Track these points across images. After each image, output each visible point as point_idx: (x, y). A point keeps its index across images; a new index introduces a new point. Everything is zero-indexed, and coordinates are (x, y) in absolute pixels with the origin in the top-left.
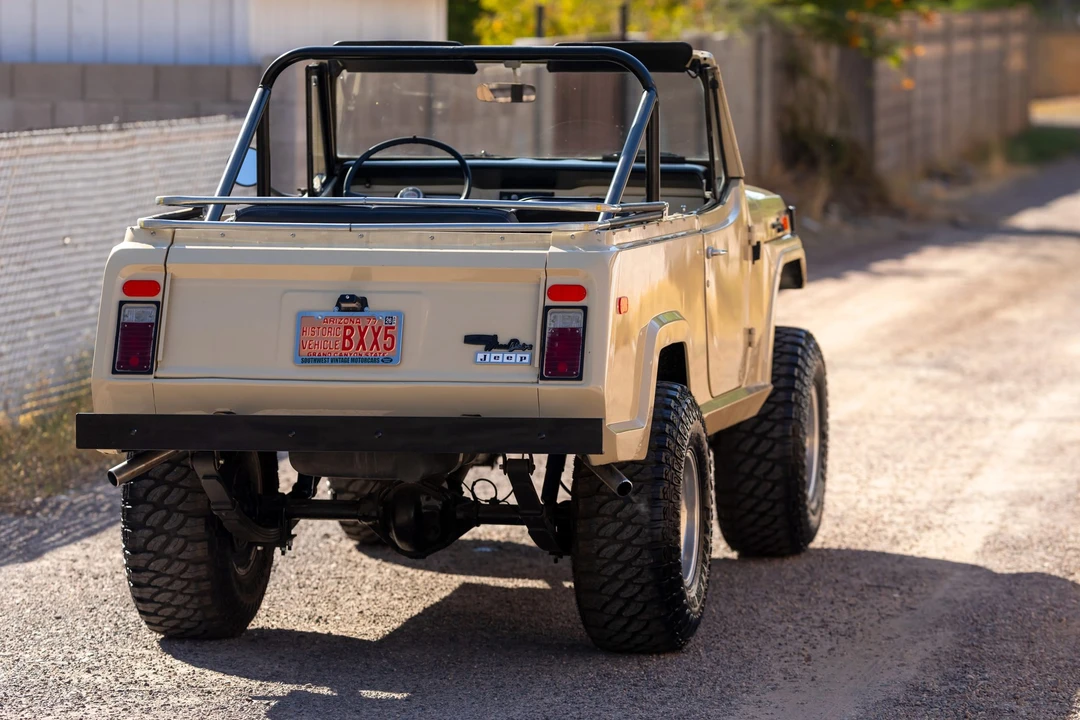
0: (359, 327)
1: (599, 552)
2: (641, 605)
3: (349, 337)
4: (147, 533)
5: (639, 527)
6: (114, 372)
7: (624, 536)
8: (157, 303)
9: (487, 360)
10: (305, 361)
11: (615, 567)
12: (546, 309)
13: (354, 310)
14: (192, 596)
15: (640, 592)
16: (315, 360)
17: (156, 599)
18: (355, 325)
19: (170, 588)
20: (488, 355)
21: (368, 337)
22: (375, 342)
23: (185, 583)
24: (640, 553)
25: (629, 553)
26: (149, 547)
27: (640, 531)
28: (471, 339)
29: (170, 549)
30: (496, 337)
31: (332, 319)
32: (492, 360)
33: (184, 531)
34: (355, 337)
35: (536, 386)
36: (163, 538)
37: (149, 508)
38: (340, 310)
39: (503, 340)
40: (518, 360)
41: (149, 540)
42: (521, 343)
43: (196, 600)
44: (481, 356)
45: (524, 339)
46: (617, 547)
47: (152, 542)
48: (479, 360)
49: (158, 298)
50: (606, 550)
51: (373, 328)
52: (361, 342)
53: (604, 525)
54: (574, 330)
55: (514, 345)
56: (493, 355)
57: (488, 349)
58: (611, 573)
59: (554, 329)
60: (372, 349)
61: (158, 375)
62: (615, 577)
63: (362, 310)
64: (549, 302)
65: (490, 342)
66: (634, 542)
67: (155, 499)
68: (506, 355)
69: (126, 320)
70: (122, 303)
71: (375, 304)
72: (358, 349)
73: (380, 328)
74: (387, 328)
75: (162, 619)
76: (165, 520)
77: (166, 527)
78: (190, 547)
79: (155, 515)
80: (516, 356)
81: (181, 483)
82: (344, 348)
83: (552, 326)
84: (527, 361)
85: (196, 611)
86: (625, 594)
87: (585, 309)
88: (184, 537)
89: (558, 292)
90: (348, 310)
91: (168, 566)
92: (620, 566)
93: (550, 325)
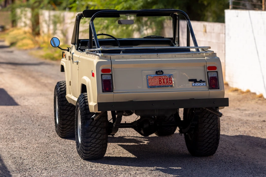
0: (163, 78)
1: (204, 131)
2: (212, 144)
3: (160, 81)
4: (91, 133)
5: (214, 125)
6: (103, 92)
7: (210, 127)
8: (111, 74)
9: (195, 85)
10: (151, 87)
11: (208, 135)
12: (208, 72)
13: (161, 74)
14: (101, 148)
15: (213, 141)
16: (153, 87)
17: (91, 150)
18: (162, 78)
19: (95, 147)
20: (195, 84)
21: (165, 81)
22: (167, 82)
23: (100, 145)
24: (214, 131)
25: (212, 131)
26: (92, 136)
27: (214, 126)
28: (190, 80)
29: (97, 137)
30: (196, 79)
31: (156, 77)
32: (197, 85)
33: (101, 132)
34: (162, 81)
35: (209, 91)
36: (95, 134)
37: (92, 127)
38: (157, 74)
39: (198, 80)
40: (203, 85)
41: (92, 135)
42: (203, 81)
43: (101, 149)
44: (193, 84)
45: (203, 80)
46: (209, 130)
47: (93, 135)
48: (193, 85)
49: (111, 73)
50: (206, 131)
51: (166, 78)
52: (164, 82)
53: (205, 125)
54: (215, 77)
55: (201, 81)
56: (196, 84)
57: (195, 82)
58: (207, 137)
59: (210, 77)
60: (167, 84)
61: (114, 92)
62: (208, 138)
63: (162, 74)
64: (208, 71)
65: (195, 81)
66: (213, 129)
67: (93, 124)
68: (200, 84)
69: (104, 79)
70: (102, 75)
71: (165, 72)
72: (163, 84)
73: (168, 78)
74: (169, 78)
75: (90, 155)
76: (96, 129)
77: (96, 131)
78: (102, 136)
79: (93, 128)
80: (202, 84)
81: (99, 120)
82: (160, 84)
83: (210, 76)
84: (205, 85)
85: (100, 152)
86: (209, 142)
87: (217, 72)
88: (101, 133)
89: (210, 68)
90: (159, 74)
91: (96, 141)
92: (209, 135)
93: (209, 76)
